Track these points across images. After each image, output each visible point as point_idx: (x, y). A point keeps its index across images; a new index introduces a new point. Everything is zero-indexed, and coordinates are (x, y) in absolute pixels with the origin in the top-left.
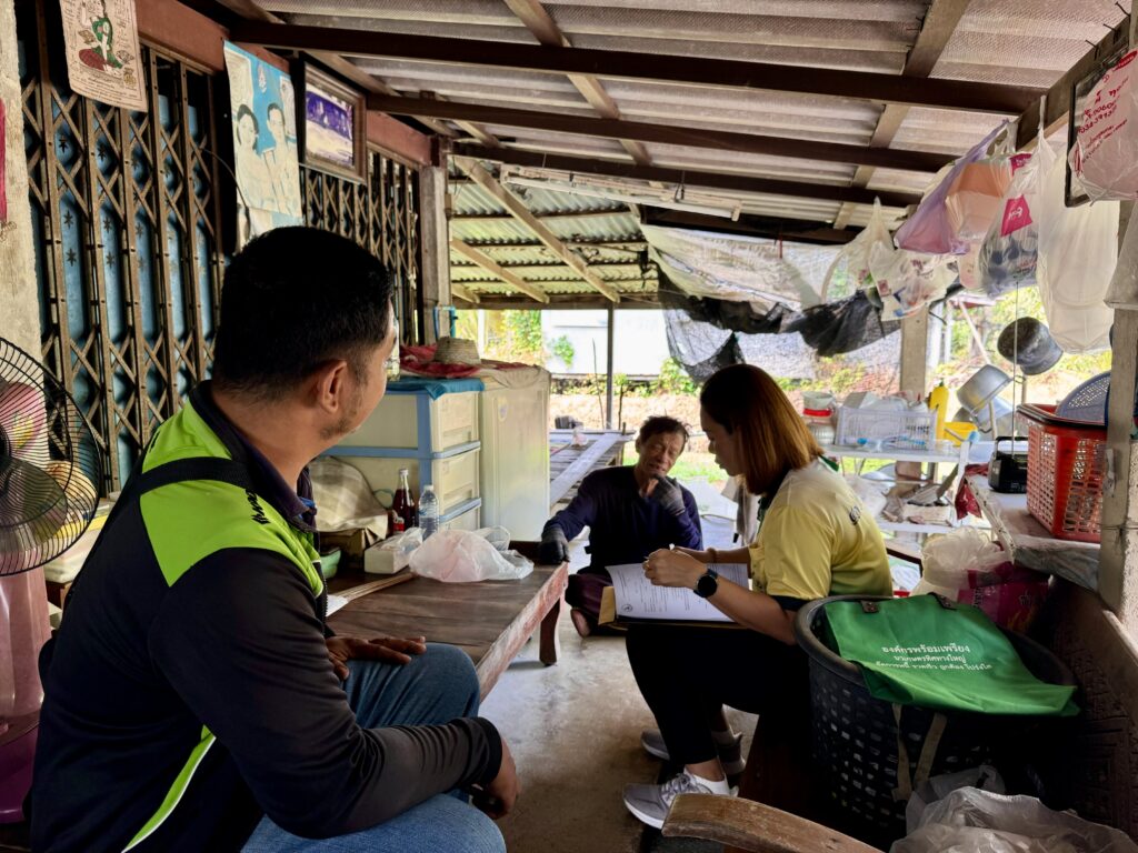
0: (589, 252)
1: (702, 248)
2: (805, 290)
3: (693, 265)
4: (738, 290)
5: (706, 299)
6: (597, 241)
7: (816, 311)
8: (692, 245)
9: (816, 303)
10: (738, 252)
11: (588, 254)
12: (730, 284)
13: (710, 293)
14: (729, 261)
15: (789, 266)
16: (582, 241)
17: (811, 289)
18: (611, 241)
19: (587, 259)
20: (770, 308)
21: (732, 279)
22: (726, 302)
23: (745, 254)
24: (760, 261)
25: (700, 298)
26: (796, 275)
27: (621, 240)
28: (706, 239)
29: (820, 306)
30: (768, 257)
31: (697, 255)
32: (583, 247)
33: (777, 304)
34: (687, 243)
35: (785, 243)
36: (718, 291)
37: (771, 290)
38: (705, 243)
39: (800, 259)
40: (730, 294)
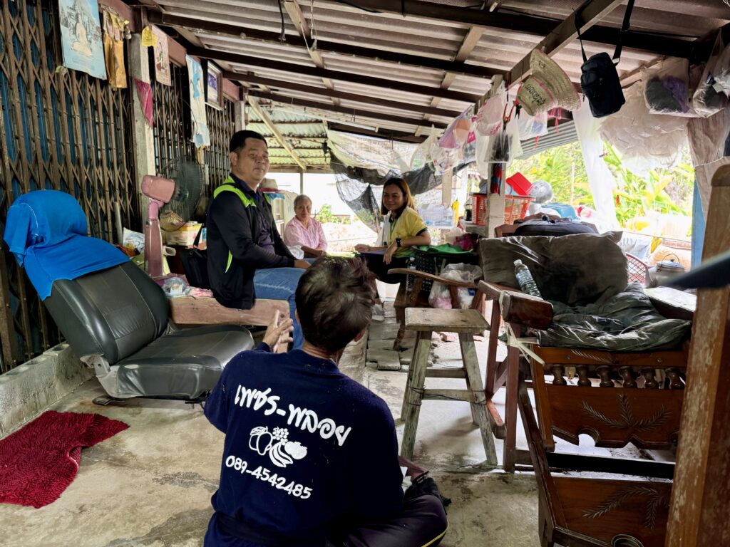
0: (295, 142)
1: (356, 142)
2: (402, 164)
3: (351, 151)
4: (372, 163)
5: (356, 168)
6: (301, 137)
7: (408, 174)
8: (351, 141)
9: (407, 170)
10: (373, 145)
11: (294, 142)
12: (368, 160)
13: (358, 165)
14: (368, 149)
15: (396, 153)
16: (293, 136)
17: (405, 163)
18: (308, 137)
19: (293, 145)
20: (387, 173)
21: (369, 158)
22: (366, 169)
23: (376, 146)
24: (383, 150)
25: (353, 167)
26: (399, 157)
27: (313, 137)
28: (358, 138)
29: (409, 172)
30: (387, 148)
31: (353, 146)
32: (293, 139)
33: (390, 171)
34: (349, 140)
35: (394, 142)
36: (362, 164)
37: (387, 163)
38: (358, 141)
39: (400, 149)
40: (367, 165)
